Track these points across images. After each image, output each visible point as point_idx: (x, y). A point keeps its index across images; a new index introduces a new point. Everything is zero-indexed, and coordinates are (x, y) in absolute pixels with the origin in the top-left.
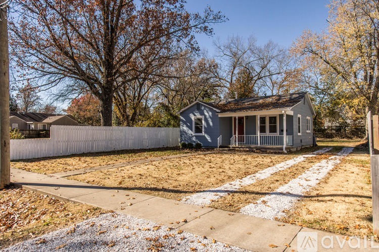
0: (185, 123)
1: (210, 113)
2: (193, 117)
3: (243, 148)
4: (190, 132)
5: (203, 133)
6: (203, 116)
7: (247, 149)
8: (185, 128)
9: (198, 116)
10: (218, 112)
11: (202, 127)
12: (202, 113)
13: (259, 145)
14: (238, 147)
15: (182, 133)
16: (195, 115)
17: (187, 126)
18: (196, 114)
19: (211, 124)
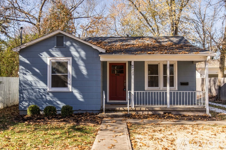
0: (28, 68)
1: (83, 53)
2: (47, 59)
3: (143, 111)
4: (41, 85)
5: (70, 87)
6: (71, 58)
7: (150, 113)
8: (30, 78)
9: (59, 57)
10: (101, 53)
11: (66, 76)
12: (67, 54)
13: (168, 106)
14: (135, 111)
15: (23, 86)
16: (52, 56)
17: (35, 74)
18: (53, 53)
19: (84, 72)
